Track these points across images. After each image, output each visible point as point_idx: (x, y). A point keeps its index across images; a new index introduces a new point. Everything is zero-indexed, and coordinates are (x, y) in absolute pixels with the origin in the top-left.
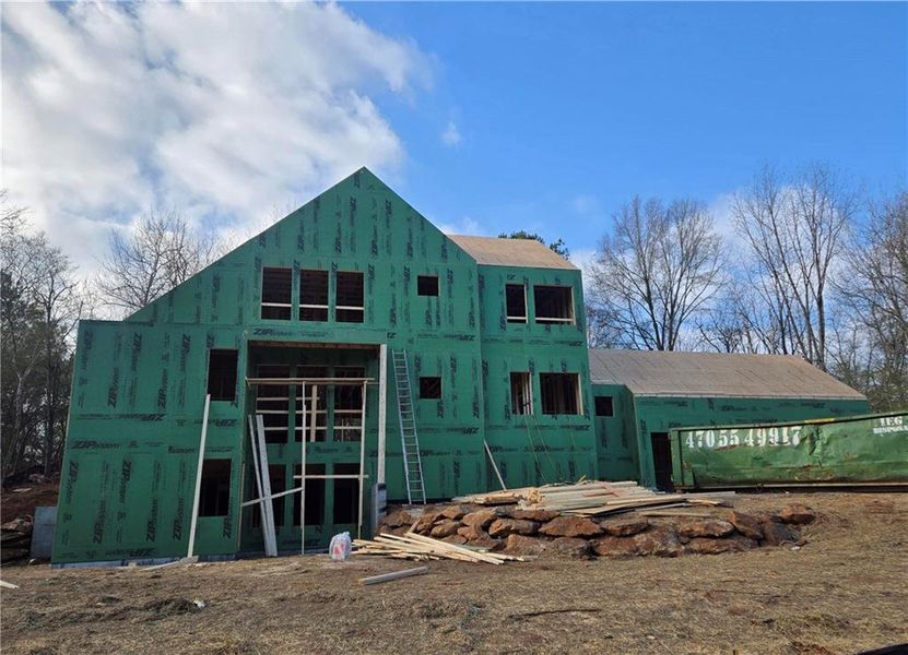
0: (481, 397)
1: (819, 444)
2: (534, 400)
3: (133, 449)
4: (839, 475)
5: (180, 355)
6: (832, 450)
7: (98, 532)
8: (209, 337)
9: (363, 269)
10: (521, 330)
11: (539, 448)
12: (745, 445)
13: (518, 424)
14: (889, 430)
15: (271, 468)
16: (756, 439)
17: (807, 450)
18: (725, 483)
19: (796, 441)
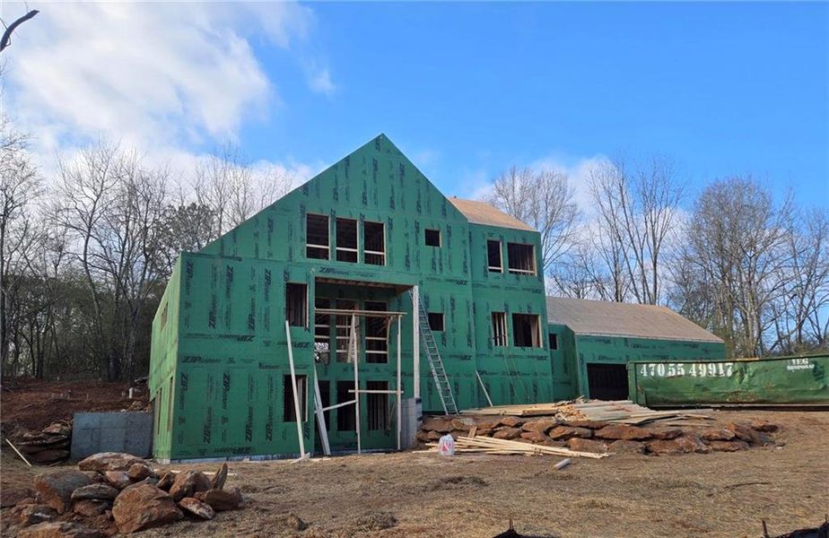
0: (473, 330)
1: (746, 376)
2: (509, 335)
3: (231, 365)
4: (760, 398)
5: (264, 287)
6: (756, 381)
7: (207, 434)
8: (285, 273)
9: (384, 221)
10: (498, 278)
11: (513, 373)
12: (690, 375)
13: (498, 353)
14: (798, 367)
15: (319, 382)
16: (698, 371)
17: (737, 380)
18: (672, 402)
19: (729, 373)
